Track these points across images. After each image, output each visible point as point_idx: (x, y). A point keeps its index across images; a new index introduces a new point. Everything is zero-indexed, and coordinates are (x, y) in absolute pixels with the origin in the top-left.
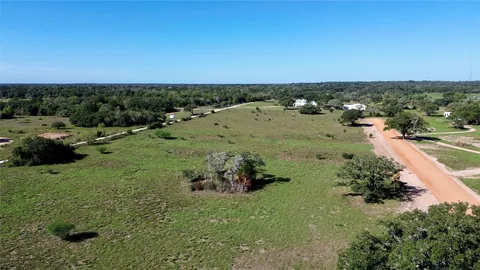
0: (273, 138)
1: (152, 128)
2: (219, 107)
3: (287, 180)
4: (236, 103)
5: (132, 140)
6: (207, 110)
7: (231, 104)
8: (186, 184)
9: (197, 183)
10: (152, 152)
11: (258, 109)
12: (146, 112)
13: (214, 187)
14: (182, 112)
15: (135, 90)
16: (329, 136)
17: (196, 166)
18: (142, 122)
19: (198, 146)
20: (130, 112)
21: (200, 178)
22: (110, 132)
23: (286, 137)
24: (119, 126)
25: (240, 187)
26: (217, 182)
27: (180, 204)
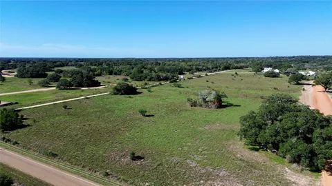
0: (240, 89)
1: (171, 82)
2: (211, 72)
3: (239, 106)
4: (223, 70)
5: (161, 87)
6: (203, 74)
7: (219, 70)
8: (188, 104)
9: (194, 104)
10: (172, 92)
11: (236, 73)
12: (169, 74)
13: (201, 106)
14: (188, 75)
15: (160, 62)
16: (275, 89)
17: (194, 98)
18: (166, 79)
19: (196, 91)
20: (160, 74)
21: (195, 102)
22: (151, 83)
23: (247, 89)
24: (154, 81)
25: (214, 106)
26: (203, 103)
27: (186, 110)
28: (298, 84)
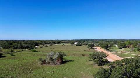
0: (69, 51)
1: (30, 49)
2: (52, 44)
3: (73, 61)
4: (57, 44)
5: (23, 52)
6: (48, 45)
7: (56, 44)
8: (39, 63)
9: (44, 62)
10: (29, 55)
11: (64, 45)
12: (29, 45)
13: (49, 63)
16: (85, 50)
17: (44, 58)
18: (27, 47)
19: (45, 53)
20: (23, 45)
23: (72, 51)
24: (19, 49)
25: (58, 63)
26: (50, 61)
27: (37, 68)
28: (92, 48)
